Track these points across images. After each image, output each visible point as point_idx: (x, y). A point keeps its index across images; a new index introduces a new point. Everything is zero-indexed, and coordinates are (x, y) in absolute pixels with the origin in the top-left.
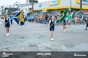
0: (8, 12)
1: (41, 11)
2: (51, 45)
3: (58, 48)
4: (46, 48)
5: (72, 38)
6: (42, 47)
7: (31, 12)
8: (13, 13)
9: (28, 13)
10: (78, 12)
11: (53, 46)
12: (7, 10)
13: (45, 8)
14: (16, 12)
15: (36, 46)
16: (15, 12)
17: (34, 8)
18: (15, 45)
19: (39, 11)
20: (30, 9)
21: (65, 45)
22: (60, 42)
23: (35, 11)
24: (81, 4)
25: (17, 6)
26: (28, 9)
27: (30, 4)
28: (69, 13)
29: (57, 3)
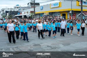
0: (9, 16)
1: (43, 14)
2: (51, 44)
5: (69, 39)
6: (44, 46)
7: (33, 15)
8: (14, 17)
9: (30, 16)
11: (53, 45)
12: (8, 14)
13: (46, 11)
15: (39, 45)
16: (16, 16)
17: (35, 11)
18: (22, 45)
19: (41, 14)
20: (32, 12)
21: (63, 44)
23: (37, 14)
24: (82, 6)
25: (18, 9)
26: (30, 12)
27: (32, 7)
28: (71, 16)
29: (58, 6)
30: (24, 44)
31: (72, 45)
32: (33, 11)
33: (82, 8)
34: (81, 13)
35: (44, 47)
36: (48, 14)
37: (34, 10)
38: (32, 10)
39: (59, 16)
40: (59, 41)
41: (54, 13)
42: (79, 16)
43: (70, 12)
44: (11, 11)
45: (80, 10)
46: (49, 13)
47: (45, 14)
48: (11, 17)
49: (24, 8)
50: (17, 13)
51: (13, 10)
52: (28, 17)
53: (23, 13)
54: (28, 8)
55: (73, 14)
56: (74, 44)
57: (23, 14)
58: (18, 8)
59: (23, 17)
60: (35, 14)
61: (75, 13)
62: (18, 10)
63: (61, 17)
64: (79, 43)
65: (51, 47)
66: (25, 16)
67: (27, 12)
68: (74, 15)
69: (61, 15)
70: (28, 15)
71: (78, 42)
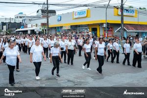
0: (7, 30)
1: (61, 27)
2: (74, 78)
3: (82, 81)
4: (68, 81)
7: (46, 30)
8: (15, 32)
9: (41, 31)
10: (119, 29)
11: (77, 78)
12: (5, 27)
13: (66, 24)
14: (20, 30)
15: (55, 79)
16: (18, 30)
19: (58, 28)
20: (43, 25)
21: (92, 77)
22: (86, 74)
23: (52, 28)
24: (122, 16)
25: (21, 19)
26: (40, 24)
27: (43, 17)
28: (105, 31)
29: (85, 15)
30: (30, 77)
31: (106, 78)
32: (46, 22)
33: (122, 19)
34: (120, 28)
35: (62, 81)
36: (70, 28)
37: (48, 22)
38: (44, 21)
39: (86, 31)
40: (86, 72)
41: (79, 26)
42: (119, 31)
43: (105, 26)
44: (10, 23)
45: (120, 22)
46: (71, 26)
47: (64, 29)
48: (10, 32)
49: (31, 19)
50: (19, 25)
51: (13, 22)
52: (37, 33)
53: (29, 26)
54: (38, 17)
55: (109, 28)
56: (110, 77)
57: (29, 28)
58: (21, 17)
59: (29, 32)
60: (48, 27)
61: (111, 26)
62: (21, 21)
63: (89, 33)
64: (118, 75)
65: (74, 82)
66: (33, 32)
67: (37, 25)
68: (111, 29)
69: (90, 30)
70: (38, 29)
71: (116, 73)
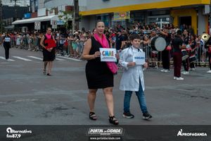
26: (64, 9)
36: (129, 18)
39: (161, 22)
53: (41, 12)
57: (42, 16)
59: (38, 27)
60: (77, 15)
69: (177, 21)
70: (56, 19)
